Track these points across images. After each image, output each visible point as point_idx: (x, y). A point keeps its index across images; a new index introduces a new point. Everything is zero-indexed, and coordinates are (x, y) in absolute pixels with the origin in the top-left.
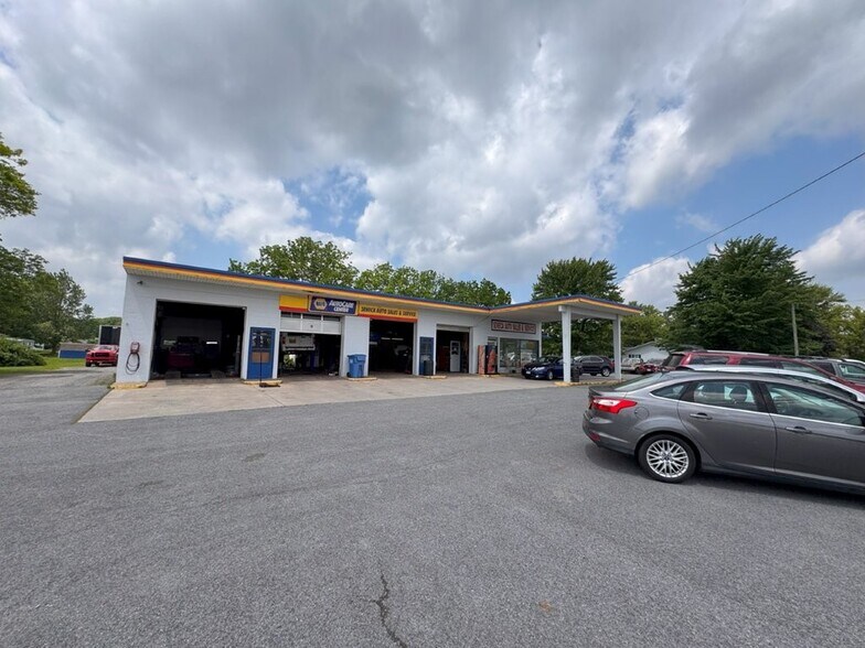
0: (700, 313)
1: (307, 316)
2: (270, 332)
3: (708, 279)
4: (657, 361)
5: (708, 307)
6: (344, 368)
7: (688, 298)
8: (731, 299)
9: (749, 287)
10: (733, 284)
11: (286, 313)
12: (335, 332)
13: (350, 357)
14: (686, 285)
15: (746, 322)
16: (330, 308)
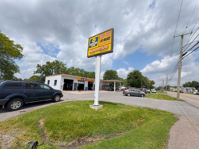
0: (130, 81)
1: (80, 81)
2: (76, 83)
3: (131, 76)
4: (124, 89)
5: (131, 80)
6: (85, 89)
7: (128, 79)
8: (134, 79)
9: (136, 78)
10: (134, 77)
11: (79, 81)
12: (83, 84)
13: (86, 87)
14: (128, 76)
15: (136, 83)
16: (83, 80)
